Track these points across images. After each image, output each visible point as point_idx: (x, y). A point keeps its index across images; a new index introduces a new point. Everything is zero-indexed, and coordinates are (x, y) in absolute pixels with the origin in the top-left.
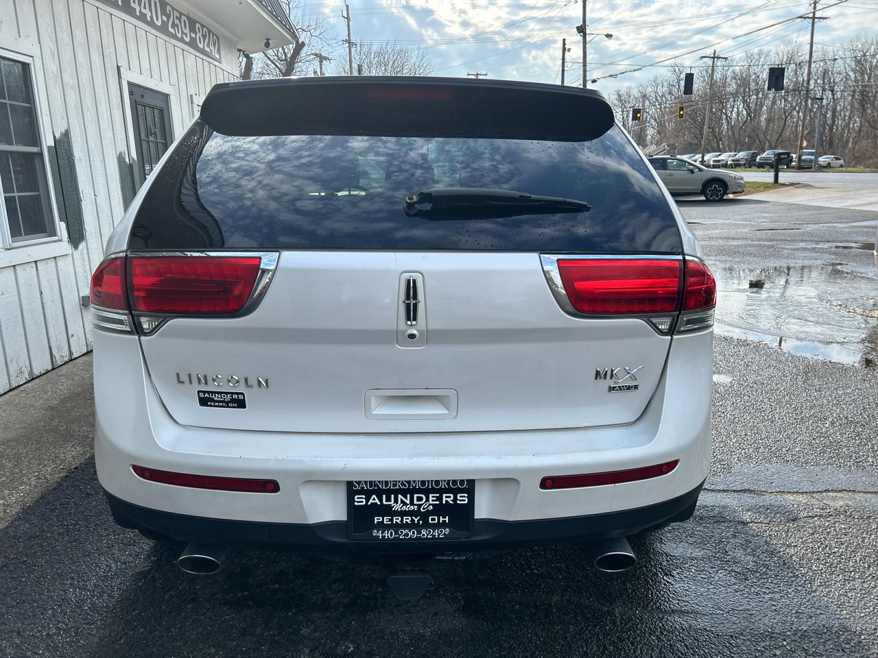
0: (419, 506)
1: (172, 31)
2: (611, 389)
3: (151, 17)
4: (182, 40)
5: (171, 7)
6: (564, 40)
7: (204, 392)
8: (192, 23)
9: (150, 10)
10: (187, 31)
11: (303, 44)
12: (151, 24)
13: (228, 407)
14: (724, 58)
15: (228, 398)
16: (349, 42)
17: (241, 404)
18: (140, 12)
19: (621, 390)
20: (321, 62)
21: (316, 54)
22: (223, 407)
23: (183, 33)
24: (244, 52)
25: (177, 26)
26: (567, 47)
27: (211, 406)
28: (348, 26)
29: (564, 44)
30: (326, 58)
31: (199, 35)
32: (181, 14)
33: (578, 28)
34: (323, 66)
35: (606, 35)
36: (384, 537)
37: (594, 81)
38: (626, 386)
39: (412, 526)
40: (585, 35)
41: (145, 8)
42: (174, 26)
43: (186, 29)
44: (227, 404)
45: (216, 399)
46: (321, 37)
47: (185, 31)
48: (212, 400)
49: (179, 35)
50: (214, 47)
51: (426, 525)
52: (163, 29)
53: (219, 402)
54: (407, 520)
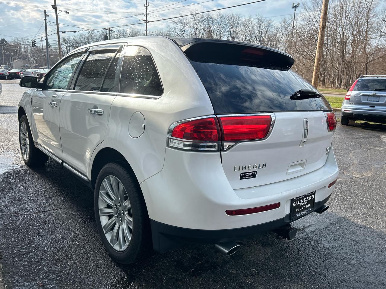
0: (305, 202)
6: (45, 10)
7: (243, 173)
13: (250, 178)
14: (113, 31)
15: (251, 174)
17: (254, 176)
22: (248, 178)
26: (47, 14)
27: (244, 179)
29: (45, 13)
33: (52, 6)
35: (66, 12)
36: (298, 216)
37: (63, 33)
39: (303, 210)
40: (56, 10)
44: (250, 177)
45: (247, 175)
48: (245, 176)
53: (247, 176)
54: (302, 208)
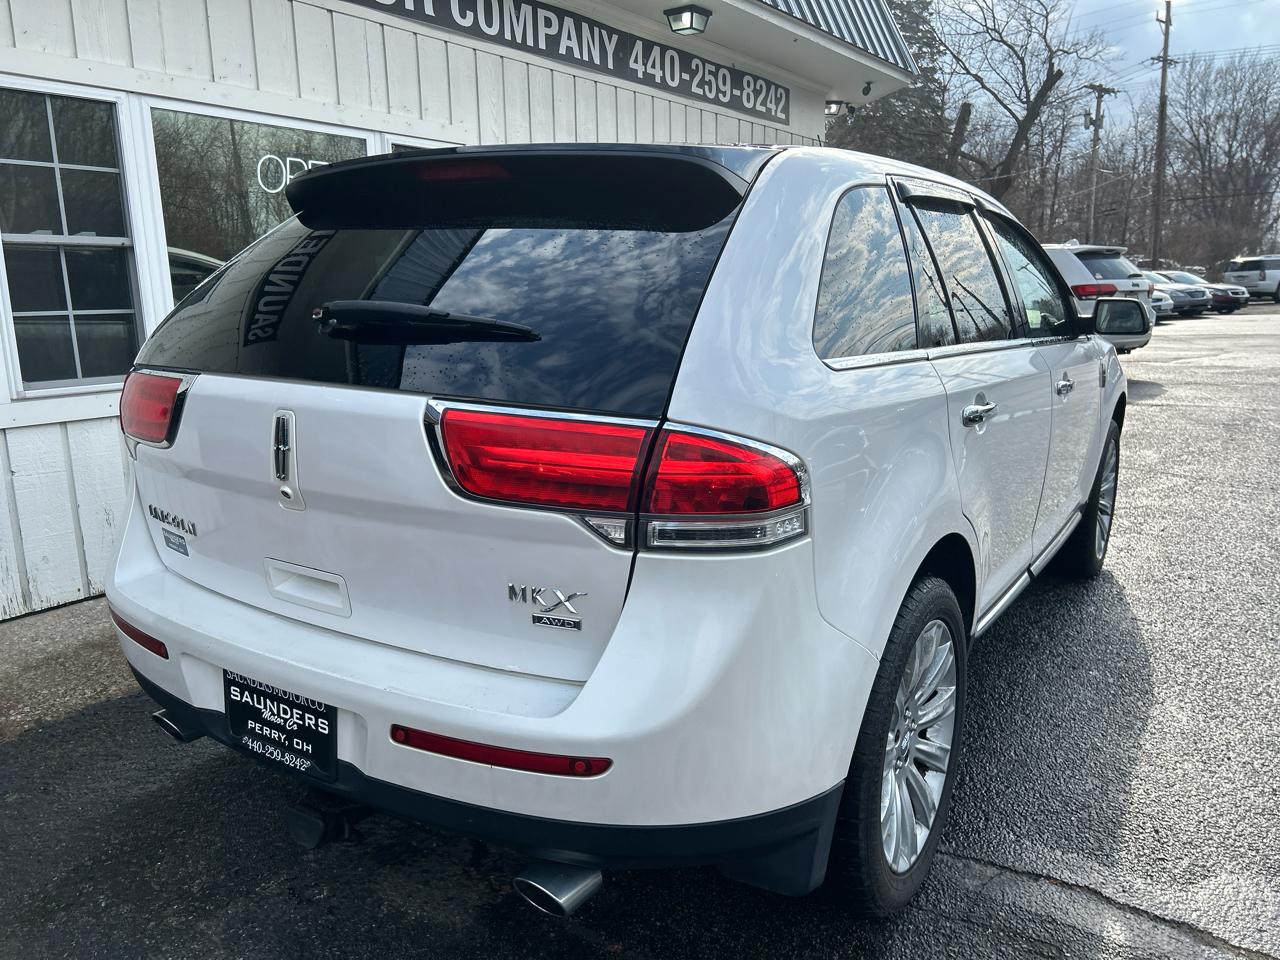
0: (286, 720)
1: (700, 91)
2: (537, 620)
3: (663, 78)
4: (716, 101)
5: (701, 59)
8: (737, 77)
9: (663, 68)
10: (727, 88)
11: (1060, 74)
12: (663, 86)
16: (1165, 61)
18: (645, 73)
19: (551, 624)
20: (1099, 99)
21: (1092, 87)
23: (718, 90)
24: (847, 104)
25: (709, 83)
28: (1167, 34)
30: (1108, 91)
31: (749, 90)
32: (718, 67)
34: (1102, 104)
36: (253, 748)
38: (559, 620)
39: (276, 744)
41: (653, 66)
42: (701, 84)
43: (724, 84)
46: (1097, 57)
47: (722, 88)
49: (711, 96)
50: (777, 105)
51: (291, 749)
52: (684, 90)
54: (275, 735)
